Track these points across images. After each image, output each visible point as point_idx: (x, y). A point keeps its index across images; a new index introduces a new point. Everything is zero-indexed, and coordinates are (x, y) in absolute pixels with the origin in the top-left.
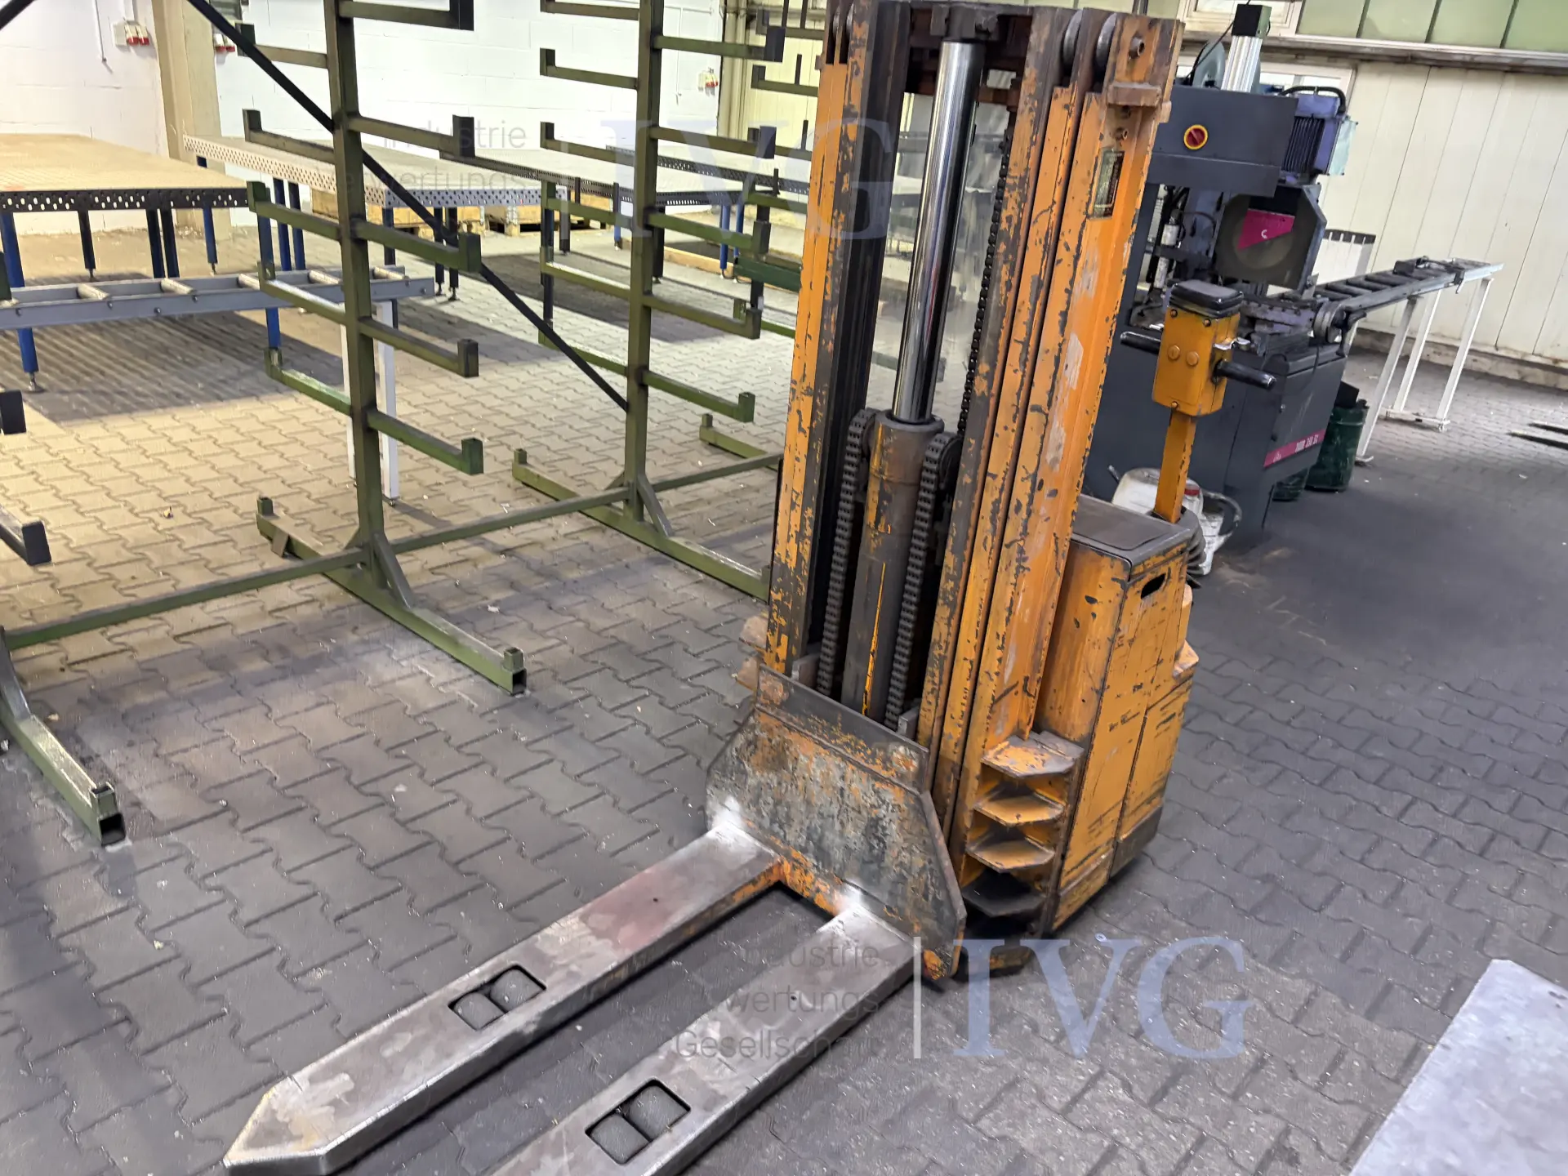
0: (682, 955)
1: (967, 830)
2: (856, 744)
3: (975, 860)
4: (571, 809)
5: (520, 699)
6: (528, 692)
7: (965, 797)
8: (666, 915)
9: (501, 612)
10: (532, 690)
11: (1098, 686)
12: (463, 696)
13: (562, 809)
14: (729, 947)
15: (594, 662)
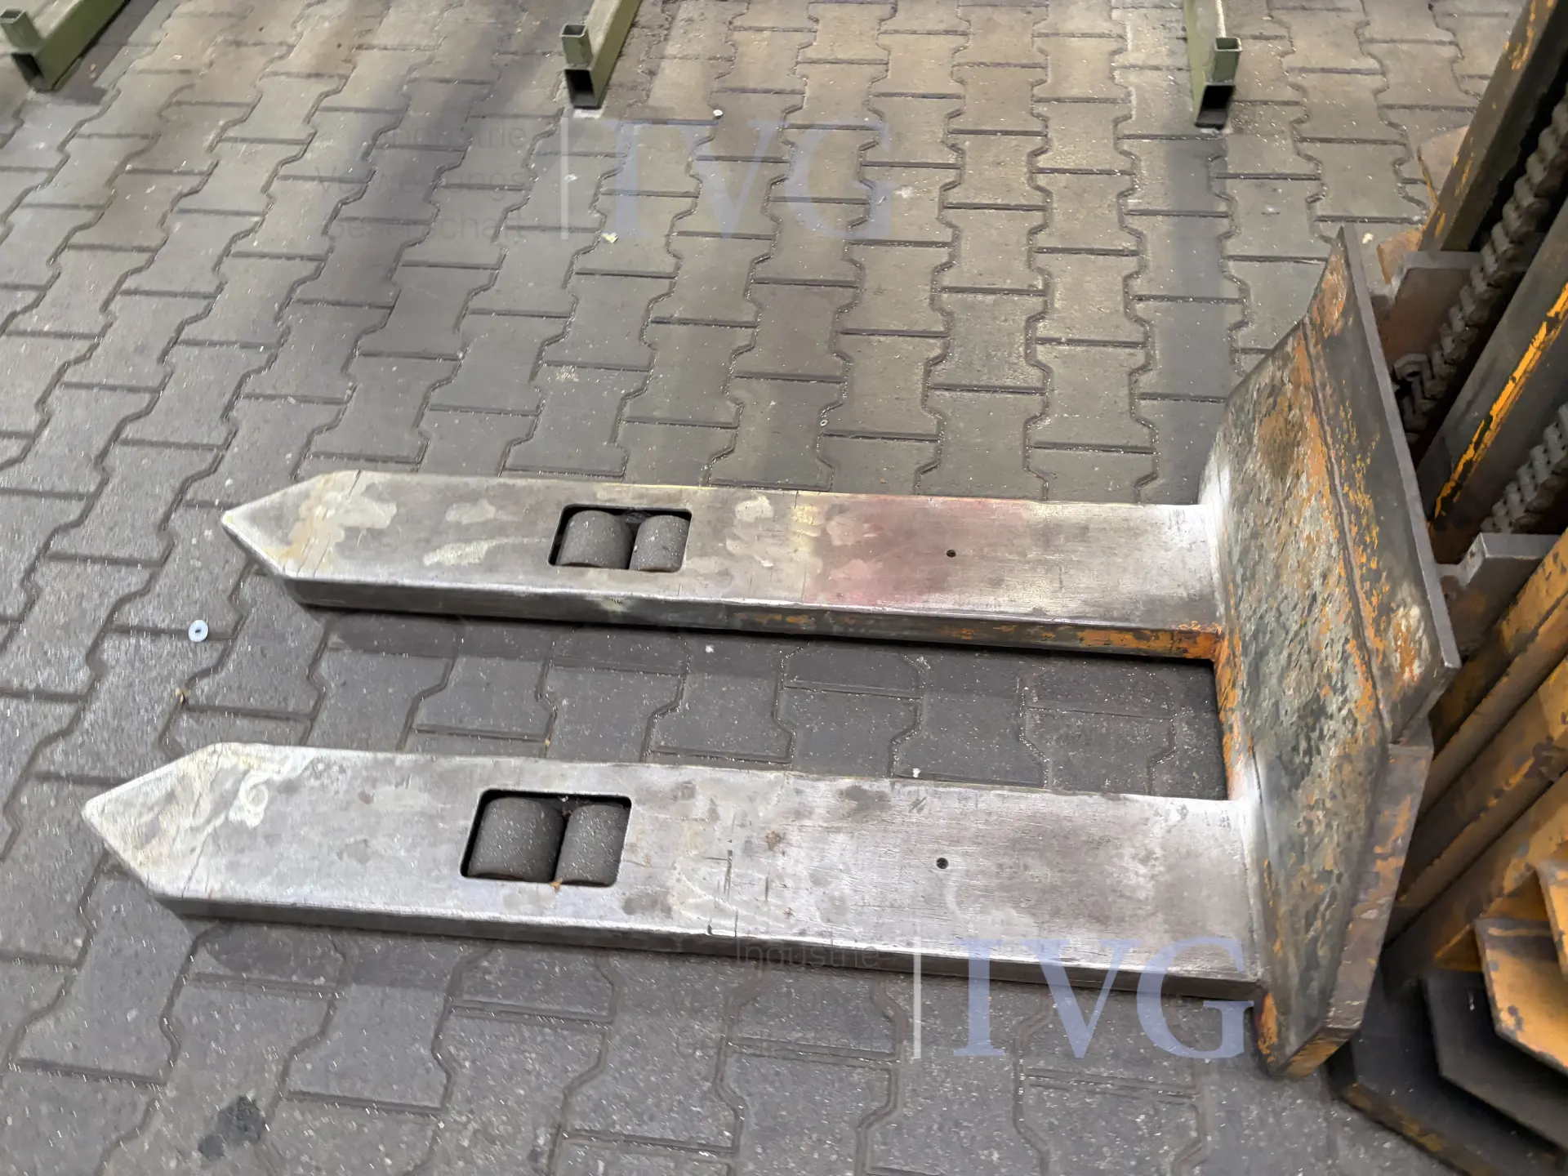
0: (941, 658)
1: (1500, 893)
2: (1368, 527)
3: (1478, 959)
4: (1070, 342)
5: (1204, 137)
6: (1228, 130)
7: (1536, 827)
8: (937, 585)
10: (1239, 131)
12: (1133, 98)
13: (1056, 336)
14: (1028, 697)
15: (1391, 124)
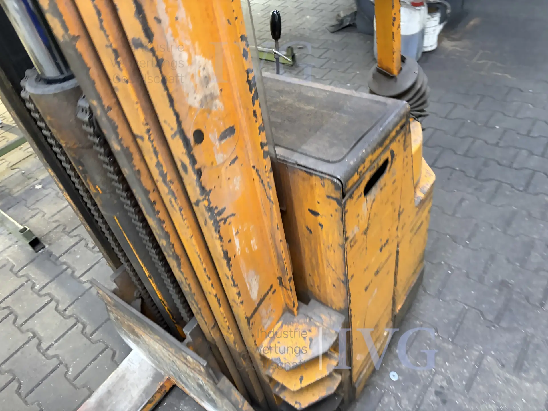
1: (268, 383)
5: (42, 253)
6: (47, 246)
9: (43, 187)
11: (342, 278)
